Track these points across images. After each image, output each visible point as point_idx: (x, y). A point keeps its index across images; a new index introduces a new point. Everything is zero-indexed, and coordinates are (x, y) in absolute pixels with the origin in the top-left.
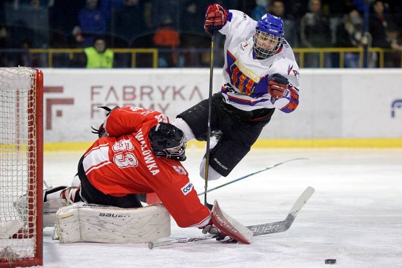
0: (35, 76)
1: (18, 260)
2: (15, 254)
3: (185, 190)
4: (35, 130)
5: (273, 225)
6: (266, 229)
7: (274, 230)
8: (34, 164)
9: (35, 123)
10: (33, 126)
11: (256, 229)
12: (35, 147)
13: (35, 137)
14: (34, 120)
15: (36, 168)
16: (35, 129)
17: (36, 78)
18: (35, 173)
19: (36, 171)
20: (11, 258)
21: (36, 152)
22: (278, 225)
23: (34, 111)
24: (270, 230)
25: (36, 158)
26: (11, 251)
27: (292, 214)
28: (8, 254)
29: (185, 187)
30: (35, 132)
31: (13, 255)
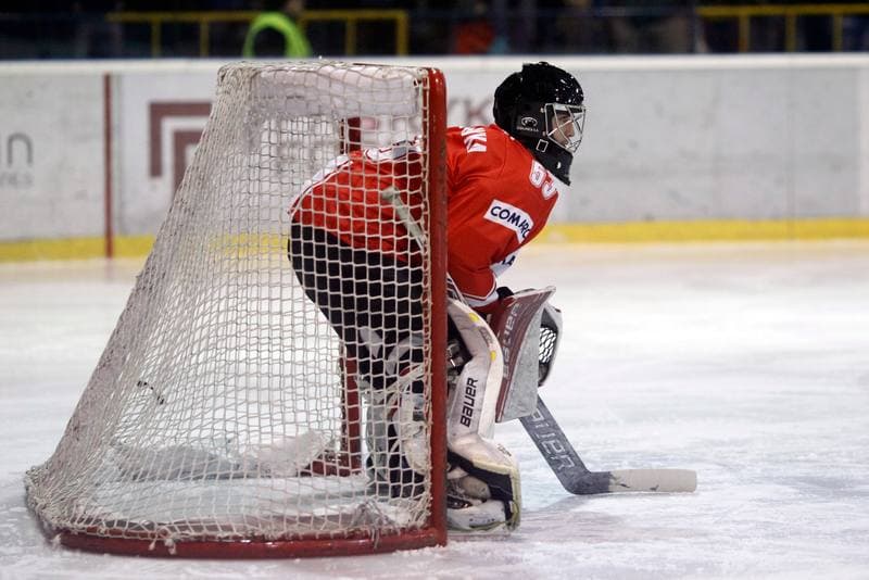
0: (425, 85)
1: (392, 534)
2: (387, 519)
3: (497, 211)
4: (426, 216)
5: (568, 453)
6: (551, 442)
7: (559, 461)
8: (425, 297)
9: (427, 199)
10: (422, 206)
11: (542, 418)
12: (426, 257)
13: (428, 232)
14: (424, 190)
15: (430, 308)
16: (428, 212)
17: (428, 87)
18: (427, 321)
19: (429, 316)
20: (377, 527)
21: (429, 268)
22: (573, 465)
23: (423, 169)
24: (553, 454)
25: (429, 285)
26: (376, 512)
27: (612, 481)
28: (369, 521)
29: (504, 206)
30: (426, 220)
31: (380, 523)
